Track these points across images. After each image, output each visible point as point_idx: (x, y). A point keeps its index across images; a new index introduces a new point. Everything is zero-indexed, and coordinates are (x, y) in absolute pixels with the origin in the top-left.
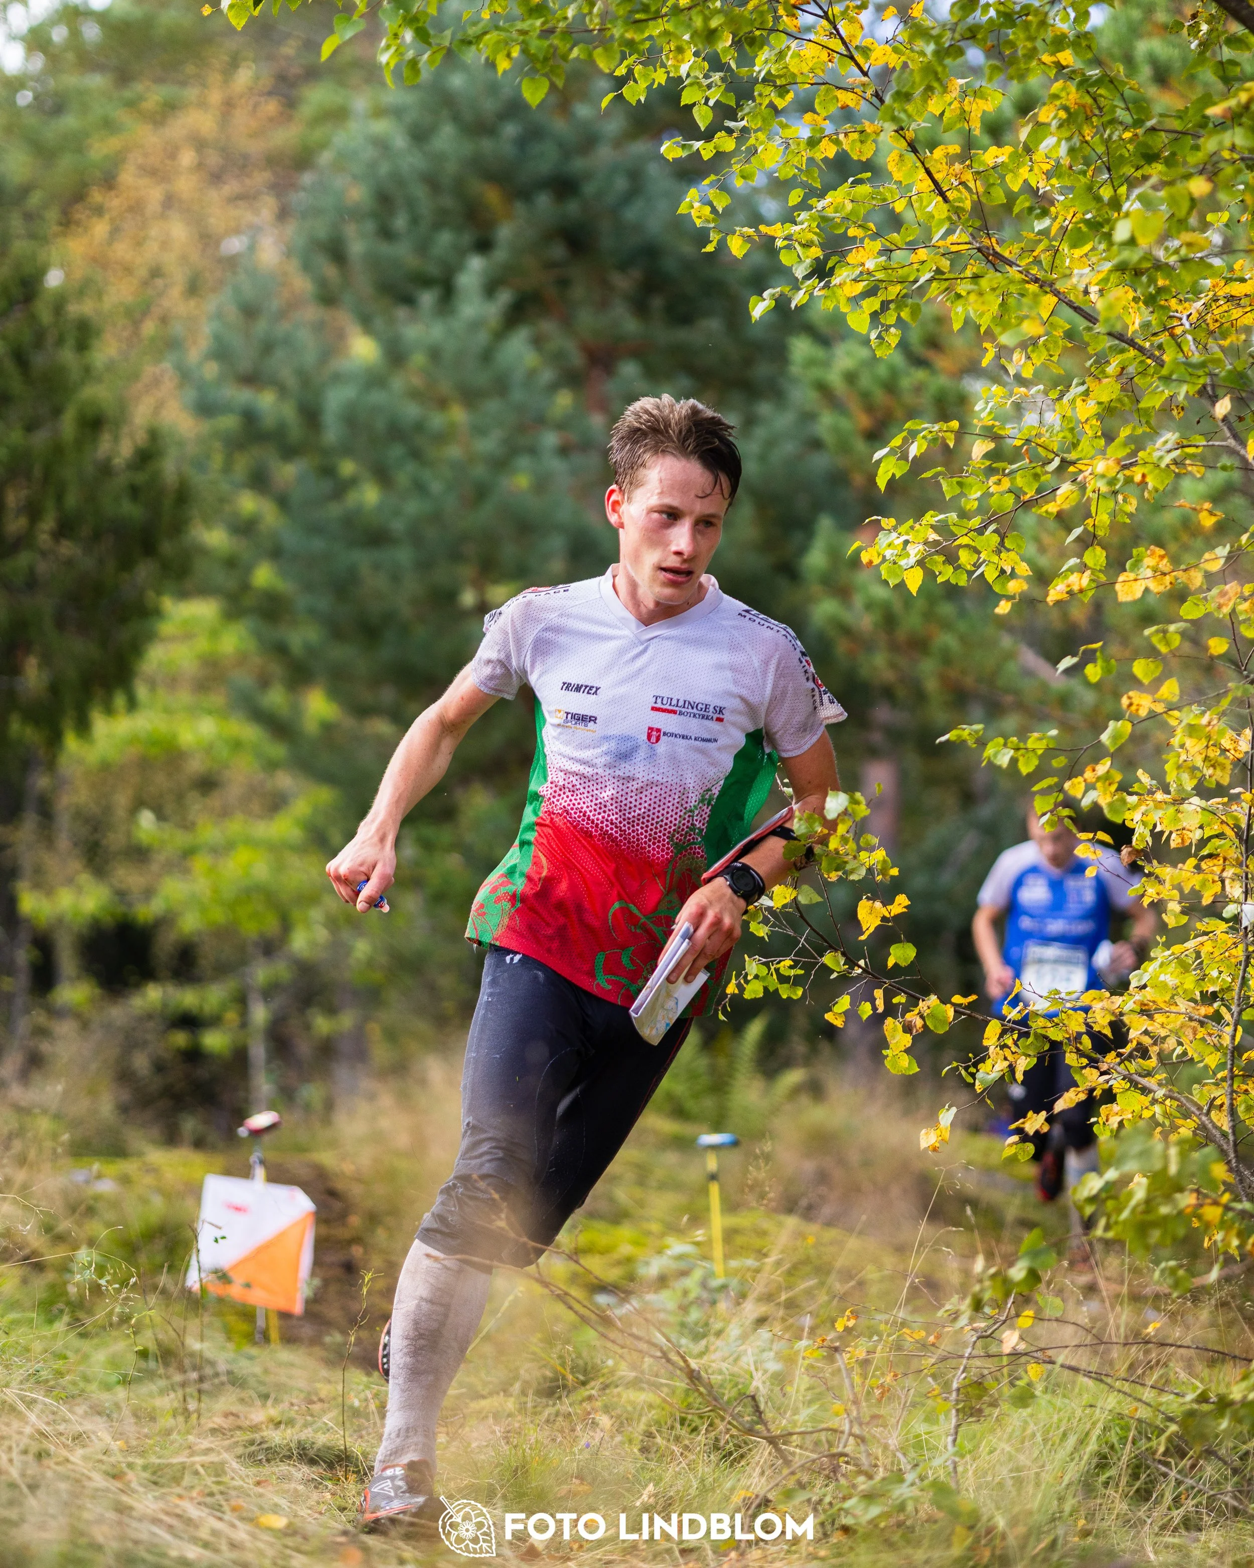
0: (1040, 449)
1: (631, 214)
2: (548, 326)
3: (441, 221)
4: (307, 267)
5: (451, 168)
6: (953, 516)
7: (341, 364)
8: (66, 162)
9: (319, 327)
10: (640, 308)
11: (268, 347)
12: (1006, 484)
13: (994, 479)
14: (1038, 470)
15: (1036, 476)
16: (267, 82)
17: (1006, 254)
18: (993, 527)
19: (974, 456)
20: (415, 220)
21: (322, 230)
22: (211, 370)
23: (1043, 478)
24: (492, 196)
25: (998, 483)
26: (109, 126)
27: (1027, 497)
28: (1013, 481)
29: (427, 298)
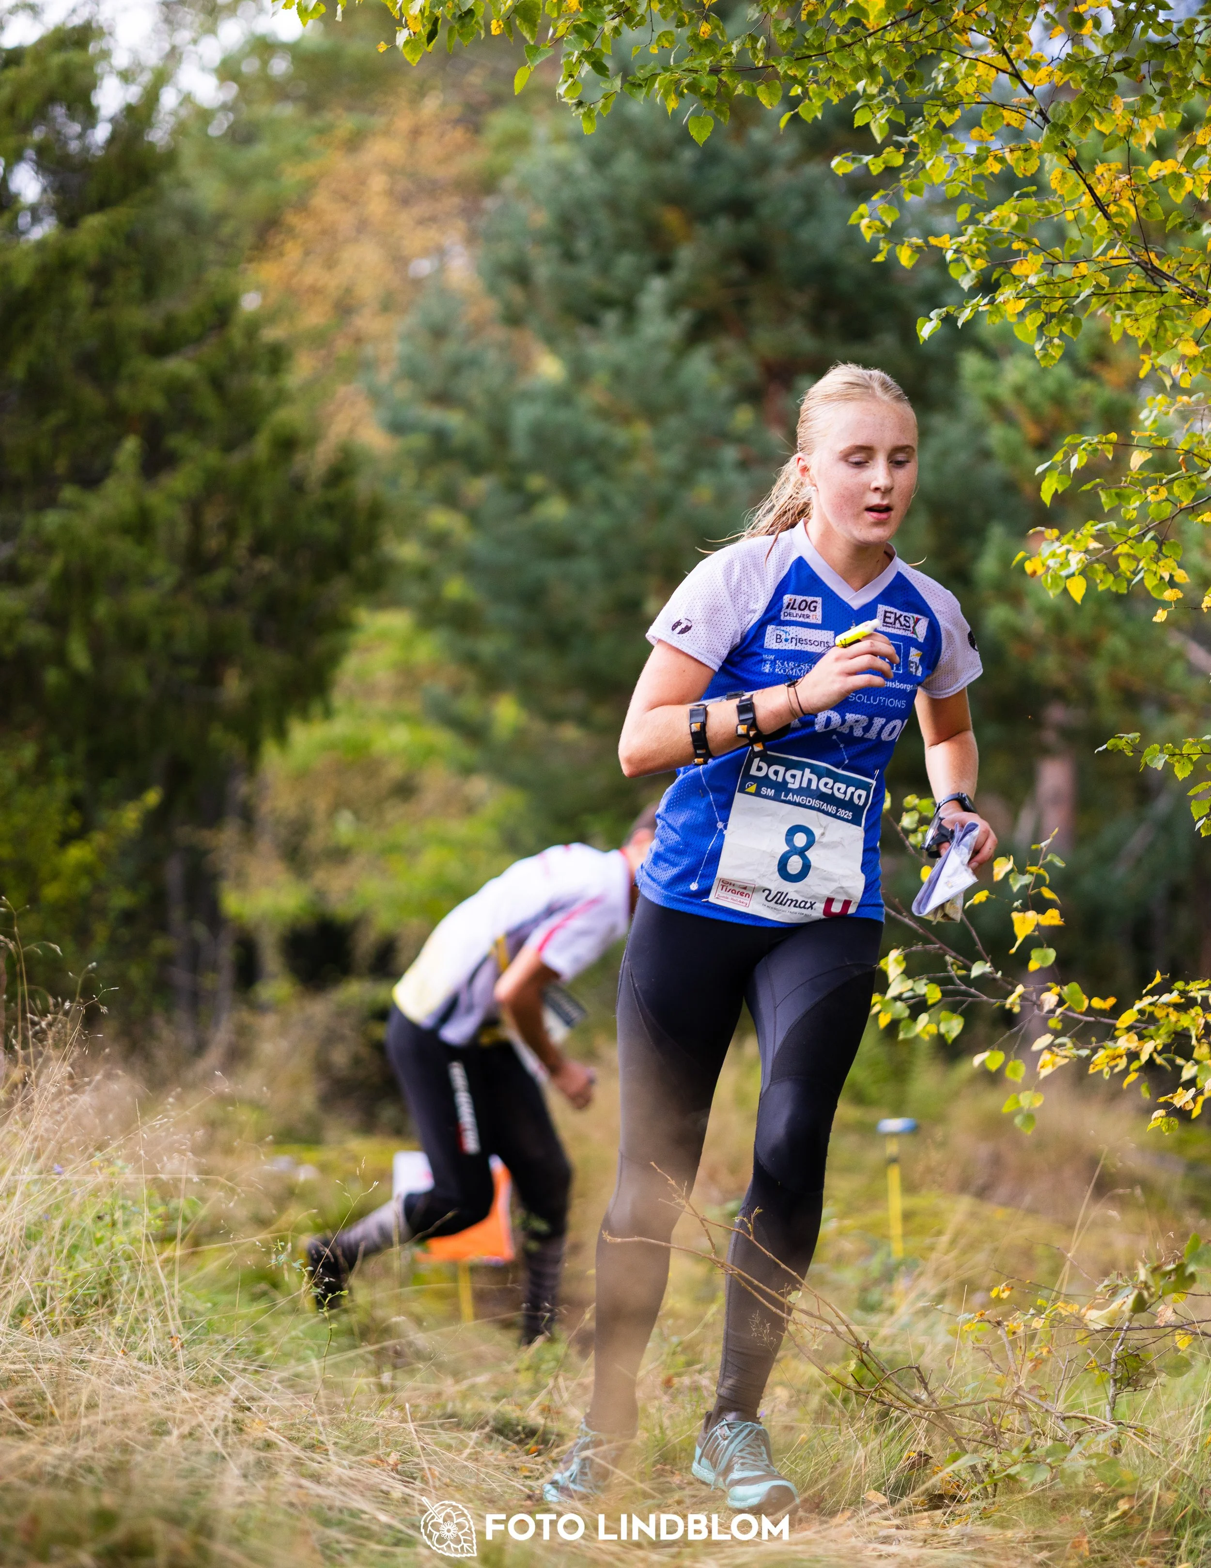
0: (1196, 459)
1: (806, 234)
2: (728, 344)
3: (623, 244)
4: (493, 289)
5: (632, 192)
6: (1113, 525)
7: (524, 383)
8: (260, 190)
9: (504, 347)
10: (817, 325)
11: (456, 368)
12: (1164, 493)
13: (1152, 488)
14: (1194, 479)
15: (1192, 485)
16: (456, 110)
17: (1164, 269)
18: (1151, 535)
19: (1132, 465)
20: (597, 243)
21: (505, 252)
22: (403, 391)
23: (1199, 486)
24: (671, 218)
25: (1156, 492)
26: (300, 153)
27: (1184, 505)
28: (1170, 491)
29: (611, 319)
